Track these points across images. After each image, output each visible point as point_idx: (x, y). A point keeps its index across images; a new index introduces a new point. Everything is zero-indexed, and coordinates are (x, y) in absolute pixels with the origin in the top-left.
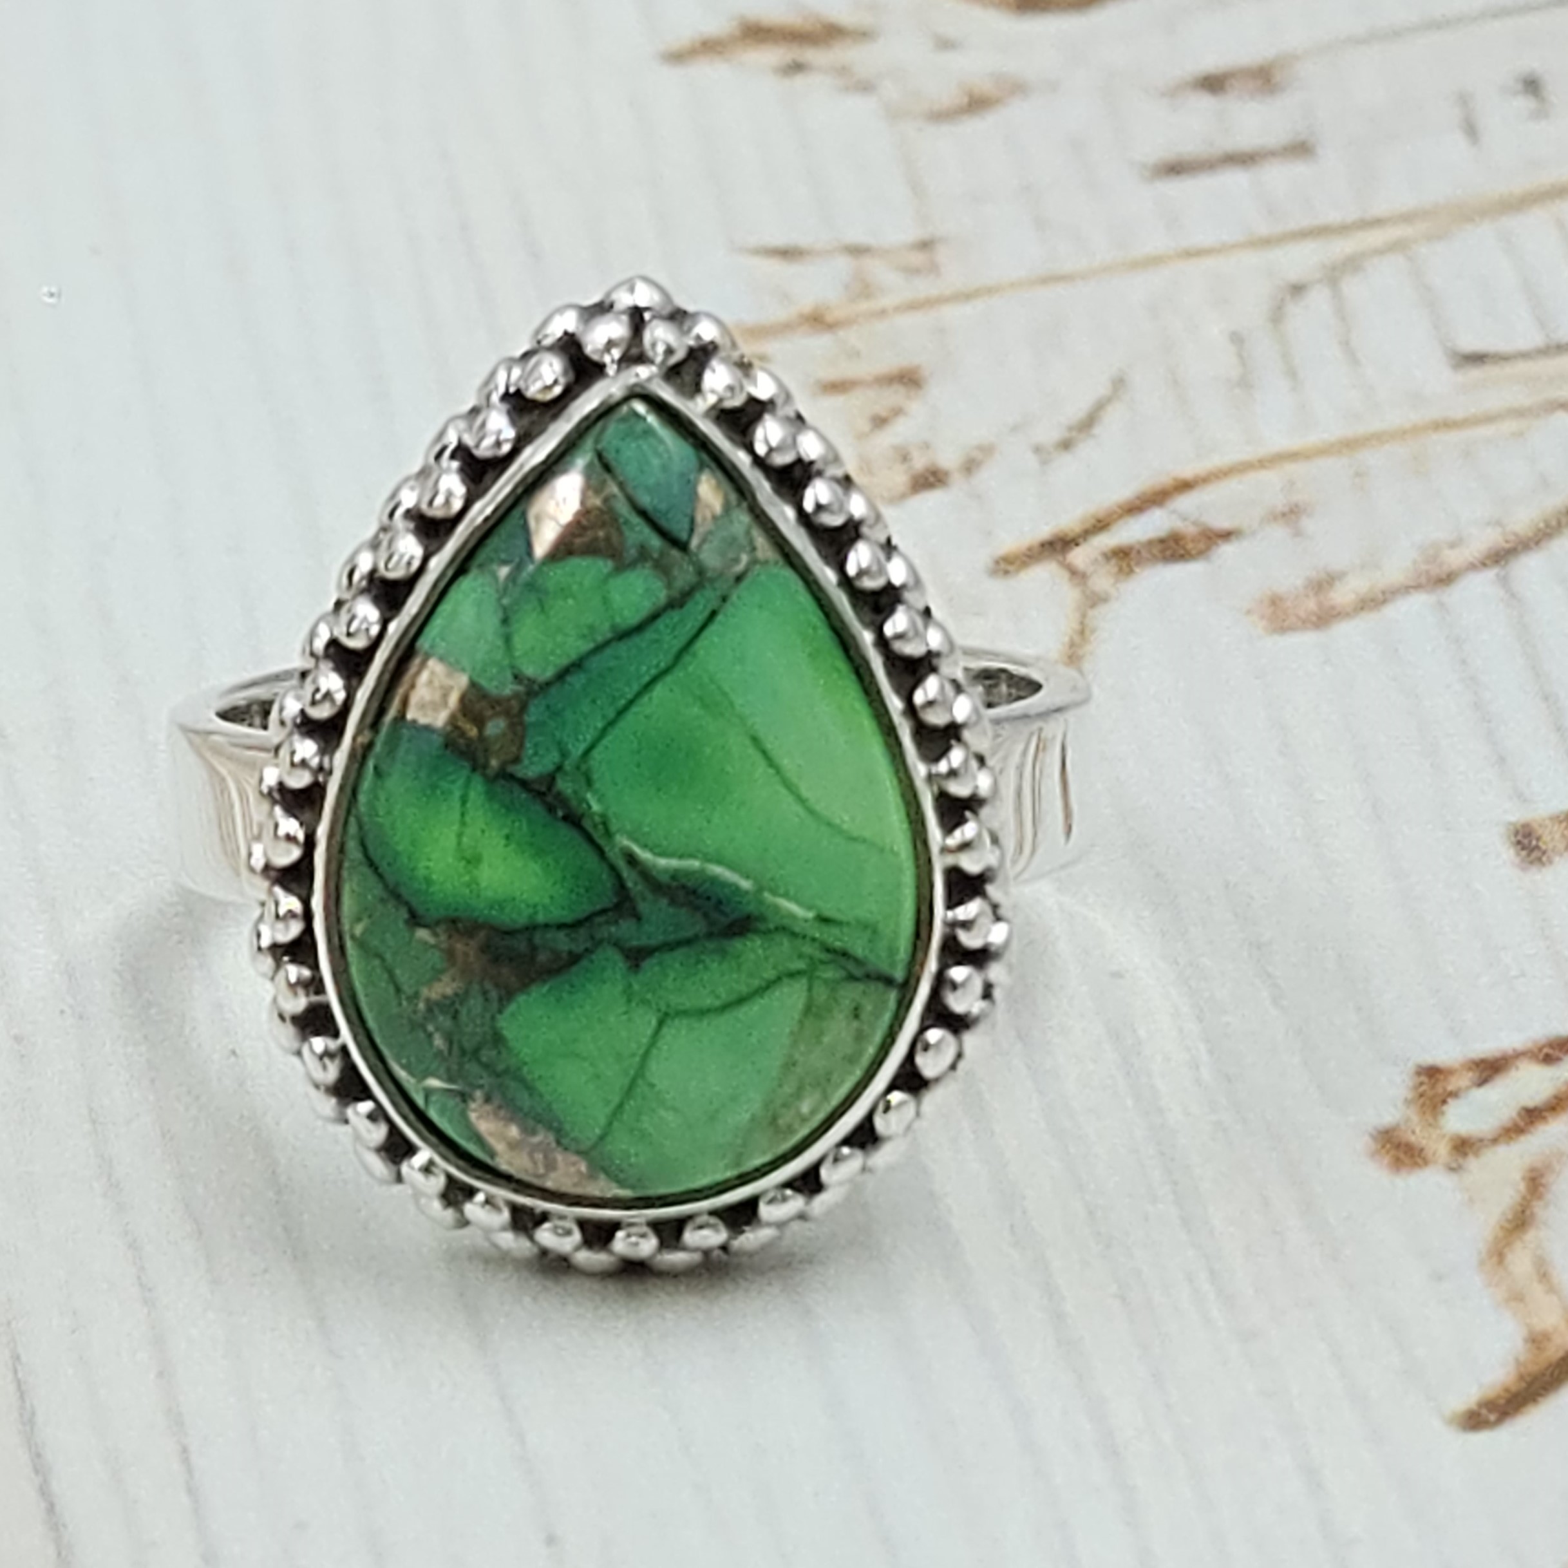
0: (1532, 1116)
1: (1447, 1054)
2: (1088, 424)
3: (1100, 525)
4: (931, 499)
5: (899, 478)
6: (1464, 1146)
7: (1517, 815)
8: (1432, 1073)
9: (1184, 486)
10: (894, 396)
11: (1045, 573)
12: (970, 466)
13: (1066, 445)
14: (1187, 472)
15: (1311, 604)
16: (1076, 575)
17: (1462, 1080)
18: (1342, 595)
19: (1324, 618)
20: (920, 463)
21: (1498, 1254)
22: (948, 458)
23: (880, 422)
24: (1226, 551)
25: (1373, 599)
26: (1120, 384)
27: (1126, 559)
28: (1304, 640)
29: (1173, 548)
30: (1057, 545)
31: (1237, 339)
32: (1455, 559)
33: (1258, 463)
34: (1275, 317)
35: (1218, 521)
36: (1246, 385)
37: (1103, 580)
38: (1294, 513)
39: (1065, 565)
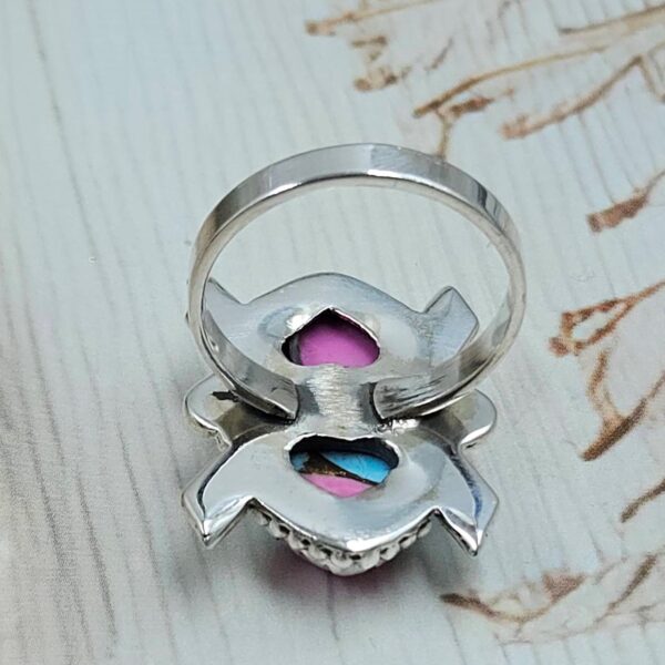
0: (601, 333)
1: (572, 308)
2: (441, 58)
3: (447, 97)
4: (392, 89)
5: (380, 79)
6: (579, 345)
7: (590, 211)
8: (567, 316)
9: (473, 82)
10: (377, 48)
11: (430, 117)
12: (404, 75)
13: (435, 66)
14: (475, 76)
15: (518, 128)
16: (442, 117)
17: (577, 319)
18: (529, 124)
19: (523, 133)
20: (387, 74)
21: (592, 389)
22: (396, 72)
23: (374, 58)
24: (490, 108)
25: (539, 127)
26: (451, 42)
27: (457, 110)
28: (516, 143)
29: (473, 106)
30: (435, 105)
31: (488, 24)
32: (565, 110)
33: (497, 73)
34: (501, 15)
35: (486, 96)
36: (492, 42)
37: (450, 118)
38: (510, 92)
39: (437, 113)
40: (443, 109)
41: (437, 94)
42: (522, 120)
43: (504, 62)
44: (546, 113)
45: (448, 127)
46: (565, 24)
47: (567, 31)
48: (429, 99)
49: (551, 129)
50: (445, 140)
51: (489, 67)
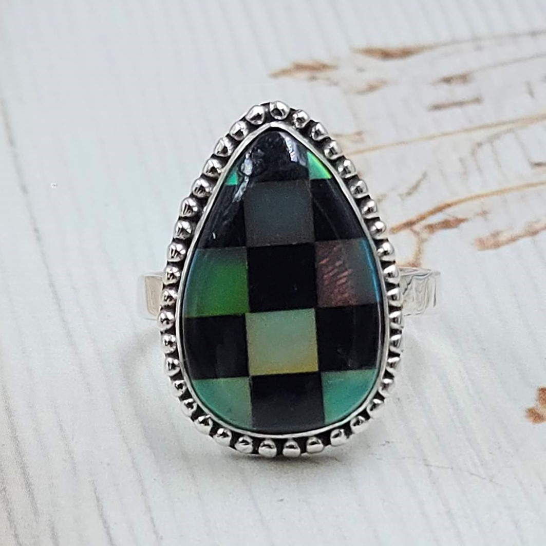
2: (416, 187)
3: (422, 218)
8: (544, 390)
9: (449, 206)
11: (406, 233)
13: (409, 194)
14: (449, 201)
15: (492, 241)
16: (417, 233)
19: (497, 245)
24: (463, 225)
25: (513, 240)
26: (425, 175)
27: (431, 228)
28: (491, 252)
29: (446, 225)
30: (410, 224)
31: (461, 160)
32: (537, 226)
33: (471, 198)
34: (473, 153)
35: (460, 216)
36: (465, 173)
37: (425, 235)
38: (484, 213)
39: (412, 230)
40: (417, 227)
41: (412, 216)
42: (496, 234)
43: (477, 190)
44: (519, 229)
45: (422, 241)
46: (537, 159)
47: (539, 165)
48: (404, 220)
49: (526, 242)
50: (419, 252)
51: (463, 195)
